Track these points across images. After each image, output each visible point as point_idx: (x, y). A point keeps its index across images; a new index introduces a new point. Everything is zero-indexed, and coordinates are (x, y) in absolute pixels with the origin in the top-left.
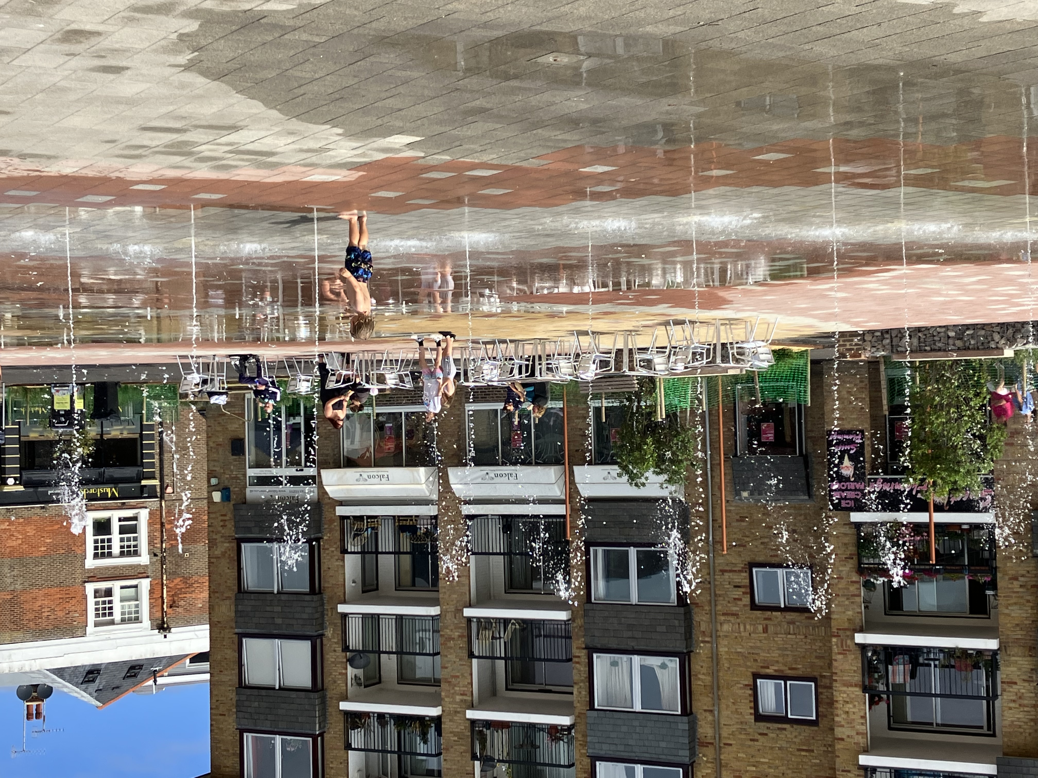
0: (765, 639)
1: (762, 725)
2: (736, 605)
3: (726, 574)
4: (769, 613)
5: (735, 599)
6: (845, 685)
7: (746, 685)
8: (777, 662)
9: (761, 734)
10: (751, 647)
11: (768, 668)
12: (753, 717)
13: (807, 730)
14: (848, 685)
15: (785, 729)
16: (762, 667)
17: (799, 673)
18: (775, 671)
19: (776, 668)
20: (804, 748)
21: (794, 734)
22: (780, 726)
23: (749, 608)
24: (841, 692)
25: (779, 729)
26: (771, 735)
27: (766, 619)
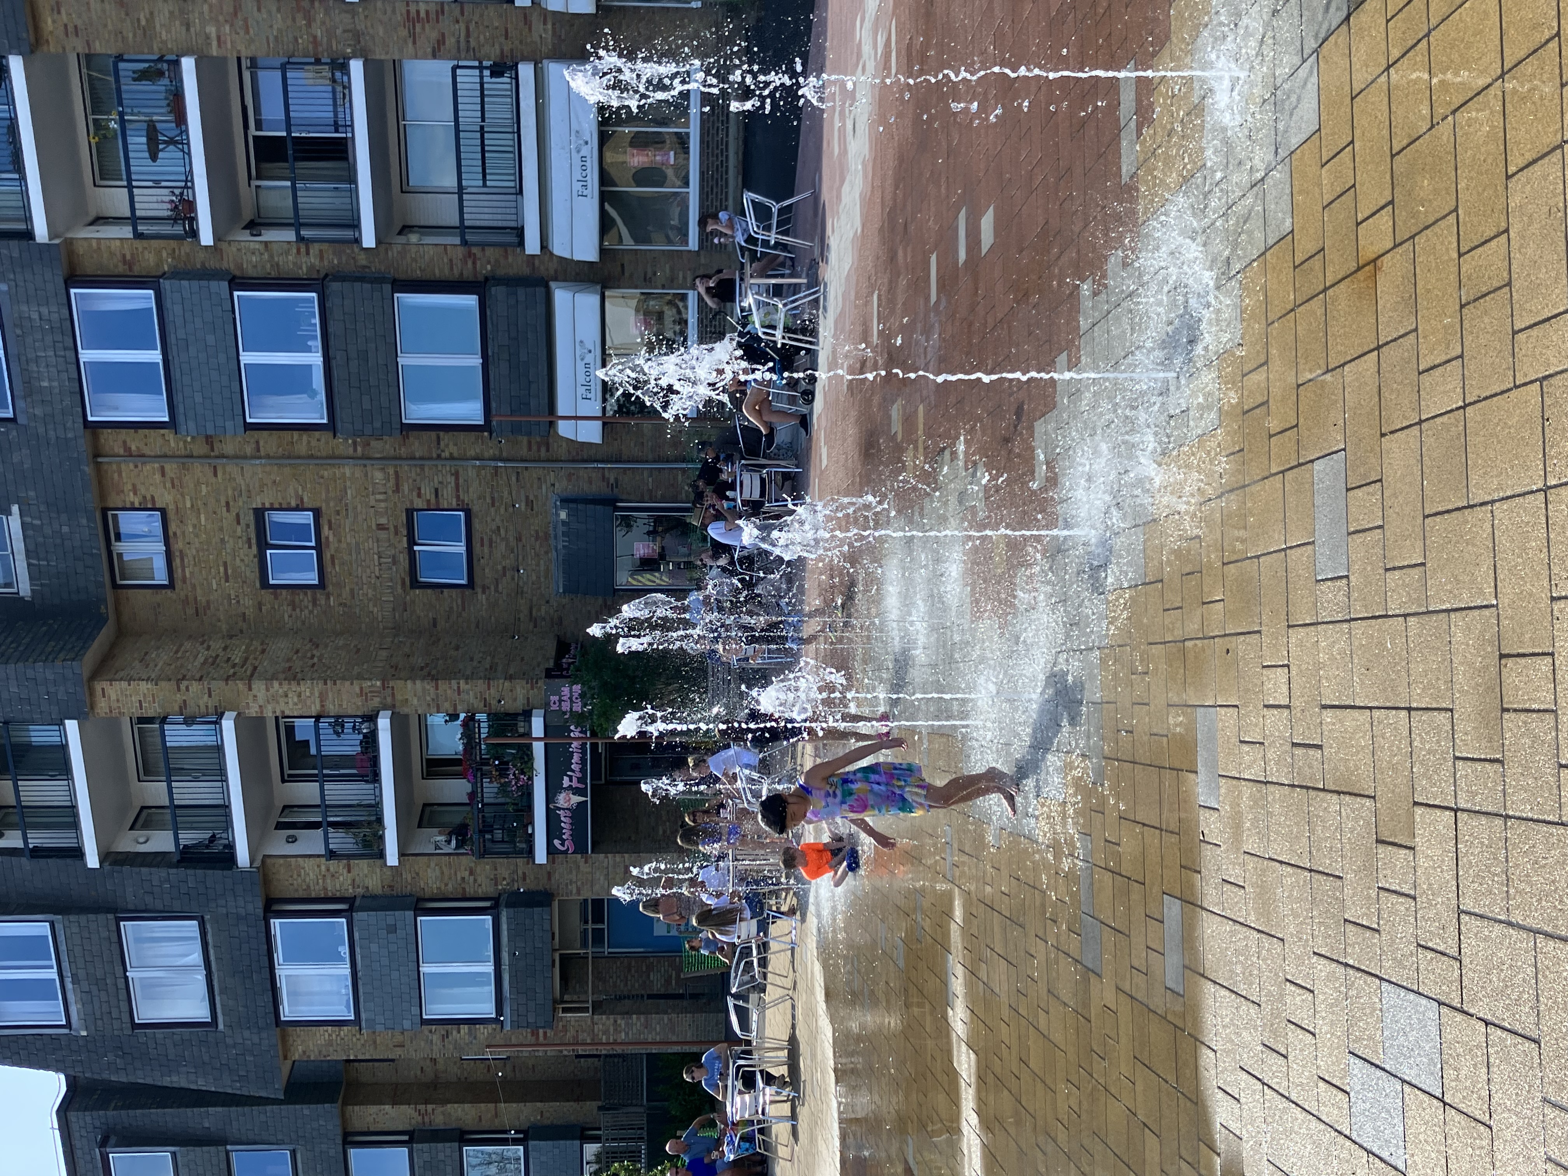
0: (370, 527)
1: (251, 518)
2: (411, 490)
3: (453, 478)
4: (405, 532)
5: (419, 489)
6: (321, 694)
7: (302, 500)
8: (340, 541)
9: (238, 515)
10: (355, 508)
11: (330, 528)
12: (260, 506)
13: (253, 575)
14: (323, 697)
15: (250, 547)
16: (330, 522)
17: (328, 568)
18: (327, 538)
19: (331, 539)
20: (230, 571)
21: (246, 559)
22: (254, 541)
23: (409, 506)
24: (312, 689)
25: (249, 540)
26: (239, 529)
27: (396, 527)
